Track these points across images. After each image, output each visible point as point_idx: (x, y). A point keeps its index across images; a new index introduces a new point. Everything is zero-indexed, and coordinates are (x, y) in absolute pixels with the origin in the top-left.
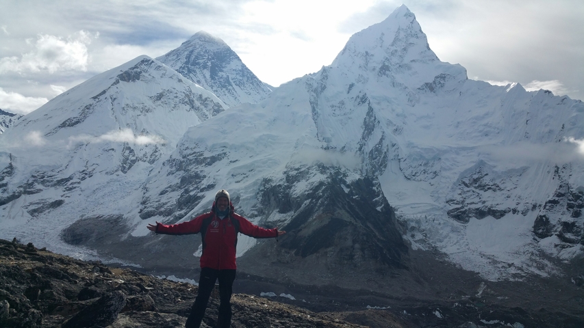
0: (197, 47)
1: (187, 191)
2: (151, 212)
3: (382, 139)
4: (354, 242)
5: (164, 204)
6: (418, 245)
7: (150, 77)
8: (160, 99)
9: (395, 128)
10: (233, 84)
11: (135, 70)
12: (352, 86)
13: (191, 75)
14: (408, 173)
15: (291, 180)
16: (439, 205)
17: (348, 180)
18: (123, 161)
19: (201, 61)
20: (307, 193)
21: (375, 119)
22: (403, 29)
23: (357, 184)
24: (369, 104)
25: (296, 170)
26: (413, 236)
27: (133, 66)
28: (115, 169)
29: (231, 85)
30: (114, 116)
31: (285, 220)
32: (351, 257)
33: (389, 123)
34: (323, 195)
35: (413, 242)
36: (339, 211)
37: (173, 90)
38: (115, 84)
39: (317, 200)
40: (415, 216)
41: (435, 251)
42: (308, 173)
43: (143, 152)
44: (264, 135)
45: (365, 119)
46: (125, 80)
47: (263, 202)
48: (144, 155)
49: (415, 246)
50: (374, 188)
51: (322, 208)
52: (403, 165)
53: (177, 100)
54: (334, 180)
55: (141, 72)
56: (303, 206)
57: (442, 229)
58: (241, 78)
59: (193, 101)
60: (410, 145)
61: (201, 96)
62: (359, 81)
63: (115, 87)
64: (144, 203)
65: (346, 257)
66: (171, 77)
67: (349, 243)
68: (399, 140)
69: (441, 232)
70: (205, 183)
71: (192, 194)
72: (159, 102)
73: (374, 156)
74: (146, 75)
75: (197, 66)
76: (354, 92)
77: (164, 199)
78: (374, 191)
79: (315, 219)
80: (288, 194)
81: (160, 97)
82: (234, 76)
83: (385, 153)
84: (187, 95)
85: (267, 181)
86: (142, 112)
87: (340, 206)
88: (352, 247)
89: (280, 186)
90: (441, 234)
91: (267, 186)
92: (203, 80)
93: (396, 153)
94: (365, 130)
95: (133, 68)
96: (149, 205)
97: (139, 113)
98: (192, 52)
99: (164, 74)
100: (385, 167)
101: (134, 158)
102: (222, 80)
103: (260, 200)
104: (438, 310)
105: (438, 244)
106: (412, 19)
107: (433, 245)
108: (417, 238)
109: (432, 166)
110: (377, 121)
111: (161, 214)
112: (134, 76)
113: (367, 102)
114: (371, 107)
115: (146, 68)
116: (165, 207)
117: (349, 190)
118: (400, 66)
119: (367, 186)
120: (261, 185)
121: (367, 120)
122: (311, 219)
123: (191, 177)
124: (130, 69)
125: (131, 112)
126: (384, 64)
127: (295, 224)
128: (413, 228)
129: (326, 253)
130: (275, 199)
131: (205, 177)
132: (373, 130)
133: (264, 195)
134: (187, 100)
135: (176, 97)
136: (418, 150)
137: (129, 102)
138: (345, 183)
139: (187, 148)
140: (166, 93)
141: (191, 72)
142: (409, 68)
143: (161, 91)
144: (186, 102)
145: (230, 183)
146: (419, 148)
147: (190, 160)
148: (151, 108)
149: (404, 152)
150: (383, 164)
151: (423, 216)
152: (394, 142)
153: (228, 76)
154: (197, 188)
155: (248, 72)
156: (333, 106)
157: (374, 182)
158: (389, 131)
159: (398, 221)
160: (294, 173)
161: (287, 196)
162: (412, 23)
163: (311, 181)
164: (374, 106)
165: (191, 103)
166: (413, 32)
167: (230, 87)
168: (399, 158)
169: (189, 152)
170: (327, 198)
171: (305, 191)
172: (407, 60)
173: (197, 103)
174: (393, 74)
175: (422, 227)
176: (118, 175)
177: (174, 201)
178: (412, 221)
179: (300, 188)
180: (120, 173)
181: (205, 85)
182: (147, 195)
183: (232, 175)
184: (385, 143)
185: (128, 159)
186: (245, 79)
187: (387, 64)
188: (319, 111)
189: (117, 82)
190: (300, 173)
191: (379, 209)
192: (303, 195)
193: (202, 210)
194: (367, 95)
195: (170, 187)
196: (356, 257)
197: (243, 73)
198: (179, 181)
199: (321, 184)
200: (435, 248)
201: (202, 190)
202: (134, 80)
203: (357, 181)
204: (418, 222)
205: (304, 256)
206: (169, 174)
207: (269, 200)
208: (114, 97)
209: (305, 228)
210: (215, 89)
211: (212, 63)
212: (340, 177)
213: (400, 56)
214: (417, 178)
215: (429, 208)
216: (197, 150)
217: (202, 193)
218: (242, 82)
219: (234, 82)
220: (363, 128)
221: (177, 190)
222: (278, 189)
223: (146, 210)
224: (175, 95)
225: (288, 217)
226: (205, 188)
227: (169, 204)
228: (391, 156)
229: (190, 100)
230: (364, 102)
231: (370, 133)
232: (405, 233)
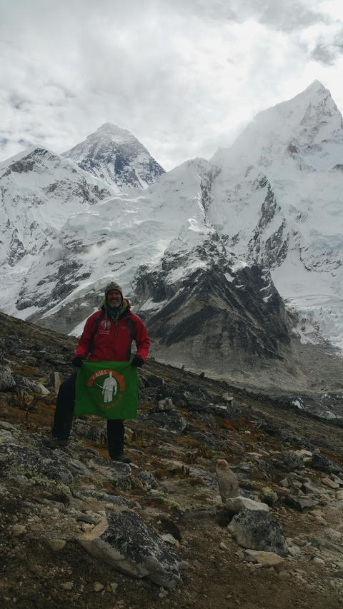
0: (102, 139)
1: (62, 281)
2: (27, 302)
3: (282, 227)
4: (224, 329)
5: (40, 295)
6: (308, 338)
7: (43, 168)
8: (53, 190)
9: (298, 215)
10: (139, 178)
11: (28, 160)
12: (250, 168)
13: (94, 169)
14: (308, 263)
15: (167, 266)
16: (339, 297)
17: (234, 269)
18: (11, 253)
19: (105, 154)
20: (182, 280)
21: (275, 205)
22: (314, 107)
23: (243, 272)
24: (269, 187)
25: (174, 256)
26: (303, 329)
27: (26, 156)
28: (3, 262)
29: (136, 179)
30: (4, 207)
31: (158, 309)
32: (218, 346)
33: (292, 210)
34: (199, 282)
35: (302, 336)
36: (213, 297)
37: (66, 181)
38: (6, 174)
39: (192, 288)
40: (309, 308)
41: (327, 345)
42: (186, 259)
43: (32, 245)
44: (147, 222)
45: (263, 204)
46: (17, 171)
47: (137, 291)
48: (34, 248)
49: (304, 341)
50: (262, 277)
51: (195, 295)
52: (304, 255)
53: (71, 191)
54: (215, 267)
55: (34, 163)
56: (178, 293)
57: (338, 322)
58: (149, 172)
59: (88, 193)
60: (314, 233)
61: (96, 188)
62: (260, 164)
63: (5, 178)
64: (21, 294)
65: (212, 346)
66: (65, 168)
67: (219, 331)
68: (302, 228)
69: (337, 325)
70: (81, 272)
71: (67, 283)
72: (52, 194)
73: (272, 246)
74: (40, 165)
75: (102, 160)
76: (254, 176)
77: (41, 290)
78: (263, 280)
79: (187, 307)
80: (163, 281)
81: (53, 188)
82: (140, 170)
83: (285, 242)
84: (81, 187)
85: (143, 268)
86: (33, 204)
87: (216, 294)
88: (221, 335)
89: (155, 273)
90: (337, 328)
91: (143, 273)
92: (106, 174)
93: (297, 242)
94: (263, 217)
95: (26, 158)
96: (26, 295)
97: (30, 205)
98: (96, 145)
99: (58, 165)
100: (284, 257)
101: (23, 251)
102: (127, 174)
103: (135, 288)
104: (298, 400)
105: (331, 338)
106: (325, 96)
107: (325, 339)
108: (307, 331)
109: (336, 255)
110: (277, 207)
111: (36, 304)
112: (26, 167)
113: (267, 186)
114: (271, 192)
115: (39, 158)
116: (41, 297)
117: (233, 278)
118: (309, 147)
119: (254, 276)
120: (137, 272)
121: (266, 206)
122: (182, 307)
123: (69, 266)
124: (23, 159)
125: (21, 204)
126: (291, 144)
127: (166, 313)
128: (304, 321)
129: (192, 341)
130: (150, 288)
131: (82, 265)
132: (272, 217)
133: (138, 284)
134: (81, 191)
135: (70, 188)
136: (322, 238)
137: (20, 193)
138: (230, 271)
139: (67, 236)
140: (60, 184)
141: (94, 166)
142: (320, 149)
143: (54, 182)
144: (80, 193)
145: (106, 272)
146: (323, 236)
147: (70, 249)
148: (43, 200)
149: (306, 241)
150: (283, 253)
151: (318, 308)
152: (296, 231)
153: (134, 170)
154: (73, 277)
155: (156, 166)
156: (227, 191)
157: (263, 270)
158: (291, 219)
159: (288, 312)
160: (172, 259)
161: (161, 283)
162: (325, 100)
163: (188, 268)
164: (276, 191)
165: (85, 194)
166: (326, 109)
167: (136, 182)
168: (300, 247)
169: (68, 240)
170: (202, 284)
171: (181, 278)
172: (317, 141)
173: (92, 195)
174: (301, 156)
175: (315, 320)
176: (5, 268)
177: (50, 292)
178: (305, 313)
179: (177, 275)
180: (7, 266)
181: (109, 179)
182: (25, 286)
183: (109, 263)
184: (285, 231)
185: (16, 252)
186: (153, 173)
187: (294, 145)
188: (212, 197)
189: (9, 173)
190: (179, 259)
191: (266, 299)
192: (178, 282)
193: (73, 299)
194: (267, 178)
195: (48, 277)
196: (223, 346)
197: (151, 167)
198: (57, 271)
199: (199, 270)
200: (327, 343)
201: (77, 279)
202: (26, 171)
203: (244, 269)
204: (311, 314)
205: (169, 344)
206: (47, 265)
207: (144, 288)
208: (5, 188)
209: (175, 316)
210: (119, 183)
211: (117, 156)
212: (225, 265)
213: (310, 136)
214: (318, 269)
215: (326, 300)
216: (75, 238)
217: (77, 283)
218: (149, 176)
219: (141, 176)
220: (260, 215)
221: (55, 281)
222: (153, 276)
223: (22, 301)
224: (69, 186)
225: (159, 306)
226: (80, 277)
227: (45, 295)
228: (291, 245)
229: (84, 191)
230: (263, 186)
231: (269, 220)
232: (295, 326)
